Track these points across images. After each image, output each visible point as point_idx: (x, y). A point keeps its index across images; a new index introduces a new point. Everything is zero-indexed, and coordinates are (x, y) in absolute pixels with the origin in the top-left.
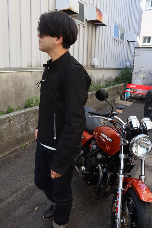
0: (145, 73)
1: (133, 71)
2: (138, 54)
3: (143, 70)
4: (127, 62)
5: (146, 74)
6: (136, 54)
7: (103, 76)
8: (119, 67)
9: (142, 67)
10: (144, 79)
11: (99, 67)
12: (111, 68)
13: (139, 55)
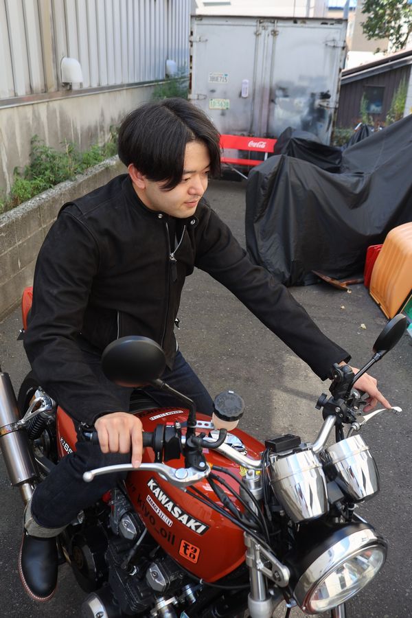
0: (225, 95)
1: (190, 93)
2: (204, 38)
3: (220, 86)
4: (168, 58)
5: (228, 101)
6: (195, 37)
7: (102, 115)
8: (147, 80)
9: (217, 79)
10: (223, 114)
11: (86, 86)
12: (121, 86)
13: (207, 40)
